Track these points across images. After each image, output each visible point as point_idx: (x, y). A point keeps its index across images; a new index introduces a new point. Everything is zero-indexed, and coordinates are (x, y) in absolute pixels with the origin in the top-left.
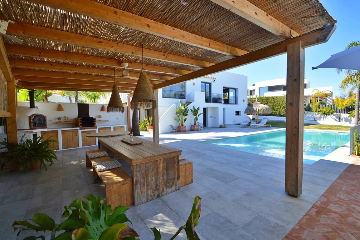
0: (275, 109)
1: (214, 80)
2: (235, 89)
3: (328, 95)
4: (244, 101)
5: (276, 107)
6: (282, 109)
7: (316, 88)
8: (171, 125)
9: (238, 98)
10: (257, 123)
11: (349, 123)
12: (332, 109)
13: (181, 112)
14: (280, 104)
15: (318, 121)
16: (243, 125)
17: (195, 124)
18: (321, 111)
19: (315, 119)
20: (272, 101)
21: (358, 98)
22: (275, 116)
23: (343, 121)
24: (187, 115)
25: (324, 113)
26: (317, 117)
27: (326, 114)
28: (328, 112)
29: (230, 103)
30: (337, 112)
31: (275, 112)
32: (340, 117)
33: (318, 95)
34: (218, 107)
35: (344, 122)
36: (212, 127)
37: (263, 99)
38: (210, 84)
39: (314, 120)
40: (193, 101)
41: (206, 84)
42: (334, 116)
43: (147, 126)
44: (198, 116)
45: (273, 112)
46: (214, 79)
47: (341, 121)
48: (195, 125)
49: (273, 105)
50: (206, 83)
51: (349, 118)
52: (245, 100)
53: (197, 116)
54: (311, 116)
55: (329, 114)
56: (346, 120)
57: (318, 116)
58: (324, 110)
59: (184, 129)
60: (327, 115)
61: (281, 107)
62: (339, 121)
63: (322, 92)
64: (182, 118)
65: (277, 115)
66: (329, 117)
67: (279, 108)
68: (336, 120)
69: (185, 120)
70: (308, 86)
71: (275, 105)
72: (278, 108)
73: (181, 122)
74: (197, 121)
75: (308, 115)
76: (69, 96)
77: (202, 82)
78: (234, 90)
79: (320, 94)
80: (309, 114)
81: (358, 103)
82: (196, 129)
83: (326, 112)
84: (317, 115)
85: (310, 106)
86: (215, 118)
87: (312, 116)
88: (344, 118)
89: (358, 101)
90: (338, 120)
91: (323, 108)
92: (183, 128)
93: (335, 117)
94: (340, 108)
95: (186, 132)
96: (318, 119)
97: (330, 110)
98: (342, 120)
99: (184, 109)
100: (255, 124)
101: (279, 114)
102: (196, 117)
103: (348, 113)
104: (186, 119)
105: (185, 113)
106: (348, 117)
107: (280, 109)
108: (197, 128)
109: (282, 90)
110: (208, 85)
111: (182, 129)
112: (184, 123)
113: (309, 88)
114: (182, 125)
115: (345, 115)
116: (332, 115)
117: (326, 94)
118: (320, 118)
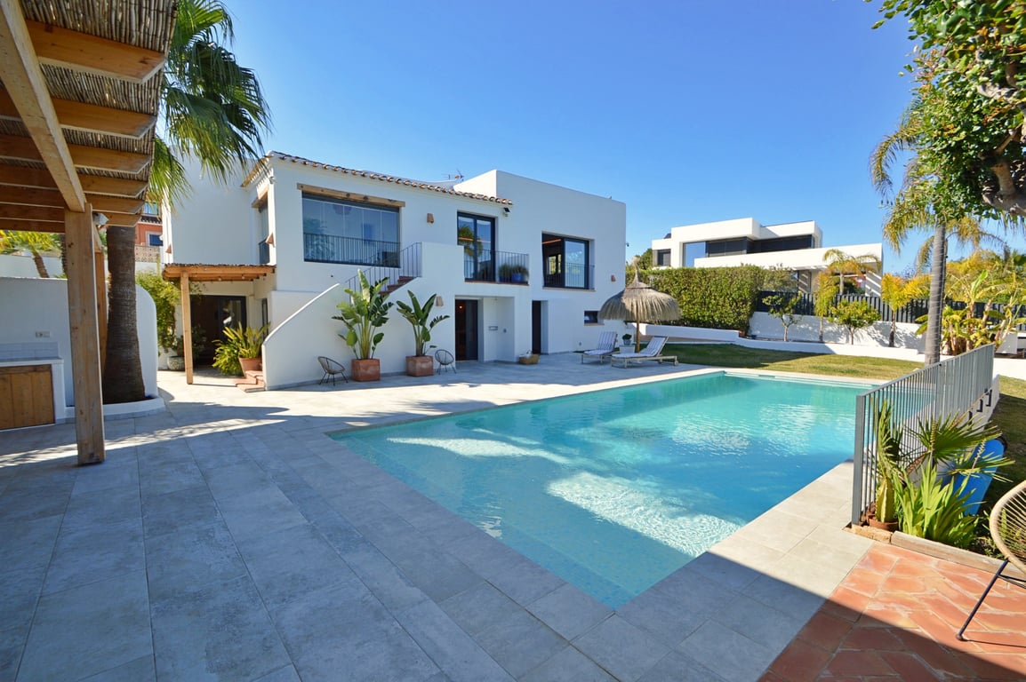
0: (710, 306)
1: (507, 210)
2: (587, 243)
3: (869, 269)
4: (613, 279)
5: (713, 301)
6: (729, 307)
7: (834, 248)
8: (319, 358)
9: (593, 271)
10: (636, 352)
11: (916, 351)
12: (872, 308)
13: (359, 311)
14: (724, 291)
15: (831, 346)
16: (592, 356)
17: (420, 353)
18: (839, 314)
19: (821, 337)
20: (701, 281)
21: (938, 275)
22: (709, 327)
23: (902, 345)
24: (384, 321)
25: (848, 322)
26: (829, 332)
27: (852, 323)
28: (859, 318)
29: (566, 285)
30: (886, 318)
31: (709, 316)
32: (893, 333)
33: (838, 269)
34: (512, 298)
35: (903, 348)
36: (495, 361)
37: (677, 276)
38: (493, 220)
39: (818, 339)
40: (419, 274)
41: (479, 222)
42: (876, 329)
43: (240, 359)
44: (432, 325)
45: (704, 316)
46: (507, 206)
47: (896, 345)
48: (417, 356)
49: (704, 294)
50: (476, 217)
51: (920, 336)
52: (616, 277)
53: (427, 325)
54: (810, 328)
55: (861, 325)
56: (911, 343)
57: (830, 328)
58: (847, 311)
59: (370, 371)
60: (855, 326)
61: (727, 301)
62: (891, 345)
63: (850, 259)
64: (364, 331)
65: (715, 326)
66: (862, 332)
67: (721, 303)
68: (882, 343)
69: (378, 338)
70: (817, 242)
71: (710, 294)
72: (718, 305)
73: (361, 346)
74: (427, 345)
75: (802, 326)
76: (35, 254)
77: (460, 214)
78: (583, 245)
79: (847, 265)
80: (805, 323)
81: (937, 289)
82: (422, 369)
83: (853, 318)
84: (829, 325)
85: (810, 300)
86: (505, 331)
87: (814, 327)
88: (906, 336)
89: (938, 282)
90: (888, 342)
91: (845, 305)
92: (366, 368)
93: (878, 334)
94: (892, 308)
95: (378, 380)
96: (830, 339)
97: (866, 312)
98: (899, 341)
99: (368, 301)
100: (630, 352)
101: (720, 322)
102: (425, 329)
103: (917, 322)
104: (382, 335)
105: (377, 313)
106: (916, 334)
107: (723, 306)
108: (424, 366)
109: (745, 251)
110: (488, 223)
111: (362, 370)
112: (373, 349)
113: (821, 247)
114: (366, 357)
115: (906, 328)
116: (872, 328)
117: (864, 266)
118: (835, 337)
